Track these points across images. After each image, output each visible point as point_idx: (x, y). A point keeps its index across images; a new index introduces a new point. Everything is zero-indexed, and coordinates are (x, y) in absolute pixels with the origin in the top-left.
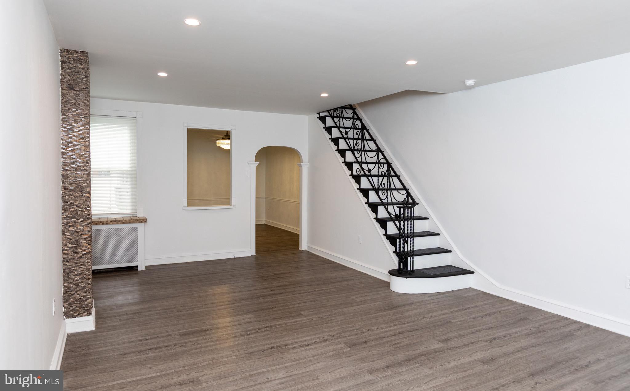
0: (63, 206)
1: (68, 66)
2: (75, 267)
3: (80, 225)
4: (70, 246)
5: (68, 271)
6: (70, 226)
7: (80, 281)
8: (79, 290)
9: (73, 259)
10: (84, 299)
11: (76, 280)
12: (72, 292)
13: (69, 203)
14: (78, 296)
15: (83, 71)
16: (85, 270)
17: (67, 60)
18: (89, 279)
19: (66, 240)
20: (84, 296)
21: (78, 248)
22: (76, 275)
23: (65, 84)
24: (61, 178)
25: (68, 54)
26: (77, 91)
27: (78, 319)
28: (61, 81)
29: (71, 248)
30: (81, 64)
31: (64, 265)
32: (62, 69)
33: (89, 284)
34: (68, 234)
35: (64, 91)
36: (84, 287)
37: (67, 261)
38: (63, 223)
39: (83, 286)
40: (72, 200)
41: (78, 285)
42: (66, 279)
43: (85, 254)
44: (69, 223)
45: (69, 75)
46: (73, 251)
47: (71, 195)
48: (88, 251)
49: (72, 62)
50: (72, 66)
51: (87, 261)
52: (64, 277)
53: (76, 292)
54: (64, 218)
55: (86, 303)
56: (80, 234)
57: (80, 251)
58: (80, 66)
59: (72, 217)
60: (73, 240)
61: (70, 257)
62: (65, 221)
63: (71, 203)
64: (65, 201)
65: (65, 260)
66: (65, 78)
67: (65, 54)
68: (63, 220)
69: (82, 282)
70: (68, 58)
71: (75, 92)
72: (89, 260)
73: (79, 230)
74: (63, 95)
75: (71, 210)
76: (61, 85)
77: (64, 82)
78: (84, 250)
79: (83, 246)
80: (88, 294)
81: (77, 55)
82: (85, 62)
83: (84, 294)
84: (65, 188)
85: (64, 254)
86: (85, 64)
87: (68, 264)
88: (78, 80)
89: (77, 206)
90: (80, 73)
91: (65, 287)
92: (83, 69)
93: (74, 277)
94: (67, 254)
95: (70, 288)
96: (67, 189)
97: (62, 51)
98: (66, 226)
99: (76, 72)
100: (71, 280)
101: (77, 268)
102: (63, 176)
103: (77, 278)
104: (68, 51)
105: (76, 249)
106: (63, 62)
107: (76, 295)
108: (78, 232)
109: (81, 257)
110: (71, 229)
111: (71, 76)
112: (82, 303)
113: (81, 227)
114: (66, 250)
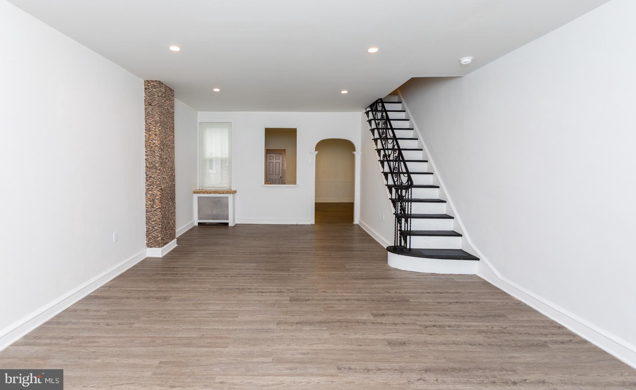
0: (146, 178)
1: (148, 91)
2: (152, 216)
3: (155, 190)
4: (149, 203)
5: (148, 218)
6: (150, 191)
7: (155, 225)
8: (154, 231)
9: (151, 211)
10: (157, 237)
11: (153, 225)
12: (151, 232)
13: (149, 176)
14: (154, 234)
15: (156, 93)
16: (157, 218)
17: (147, 87)
18: (160, 225)
19: (148, 199)
20: (157, 235)
21: (154, 204)
22: (152, 221)
23: (147, 102)
24: (145, 160)
25: (148, 83)
26: (153, 106)
27: (153, 249)
28: (145, 101)
29: (150, 204)
30: (155, 89)
31: (146, 214)
32: (145, 93)
33: (160, 228)
34: (148, 195)
35: (147, 107)
36: (157, 230)
37: (148, 212)
38: (146, 188)
39: (156, 228)
40: (150, 174)
41: (153, 228)
42: (148, 223)
43: (157, 209)
44: (149, 189)
45: (149, 97)
46: (151, 206)
47: (150, 171)
48: (159, 207)
49: (150, 88)
50: (150, 90)
51: (158, 213)
52: (146, 222)
53: (153, 232)
54: (147, 185)
55: (158, 239)
56: (155, 196)
57: (155, 206)
58: (155, 90)
59: (151, 185)
60: (151, 199)
61: (150, 210)
62: (147, 187)
63: (150, 176)
64: (147, 175)
65: (147, 211)
66: (147, 98)
67: (146, 83)
68: (146, 186)
69: (156, 226)
70: (148, 86)
71: (152, 107)
72: (159, 213)
73: (154, 193)
74: (146, 109)
75: (150, 180)
76: (145, 103)
77: (146, 101)
78: (157, 206)
79: (157, 204)
80: (159, 234)
81: (153, 84)
82: (157, 87)
83: (157, 234)
84: (147, 167)
85: (146, 207)
86: (157, 88)
87: (148, 214)
88: (154, 99)
89: (153, 178)
90: (155, 95)
91: (147, 228)
92: (156, 92)
93: (151, 222)
94: (148, 208)
95: (149, 229)
96: (148, 167)
97: (145, 82)
98: (148, 190)
99: (152, 94)
100: (150, 224)
101: (153, 217)
102: (146, 160)
103: (153, 223)
104: (148, 81)
105: (153, 205)
106: (146, 89)
107: (152, 234)
108: (154, 195)
109: (155, 210)
110: (150, 192)
111: (150, 97)
112: (156, 239)
113: (155, 192)
114: (148, 205)
